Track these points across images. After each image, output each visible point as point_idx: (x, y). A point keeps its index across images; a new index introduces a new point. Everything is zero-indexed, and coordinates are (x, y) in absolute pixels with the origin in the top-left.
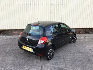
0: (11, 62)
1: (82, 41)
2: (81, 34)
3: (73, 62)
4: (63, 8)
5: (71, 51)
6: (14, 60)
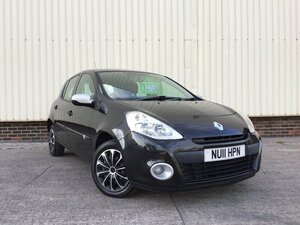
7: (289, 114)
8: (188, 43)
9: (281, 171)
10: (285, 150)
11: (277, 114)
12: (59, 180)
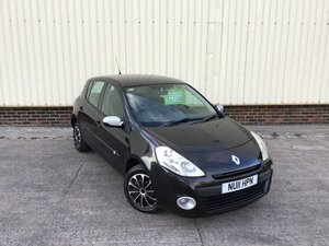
0: (91, 213)
1: (321, 147)
2: (312, 126)
3: (305, 217)
4: (251, 36)
6: (99, 207)
7: (310, 102)
8: (212, 26)
9: (290, 179)
10: (300, 148)
11: (298, 102)
12: (92, 187)
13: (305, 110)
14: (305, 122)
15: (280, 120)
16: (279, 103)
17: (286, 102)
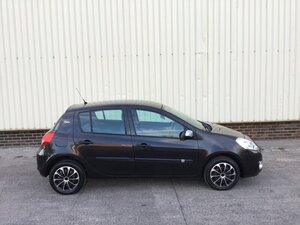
0: (97, 220)
5: (272, 191)
8: (199, 56)
13: (287, 126)
14: (287, 136)
15: (265, 135)
16: (262, 120)
17: (269, 119)
